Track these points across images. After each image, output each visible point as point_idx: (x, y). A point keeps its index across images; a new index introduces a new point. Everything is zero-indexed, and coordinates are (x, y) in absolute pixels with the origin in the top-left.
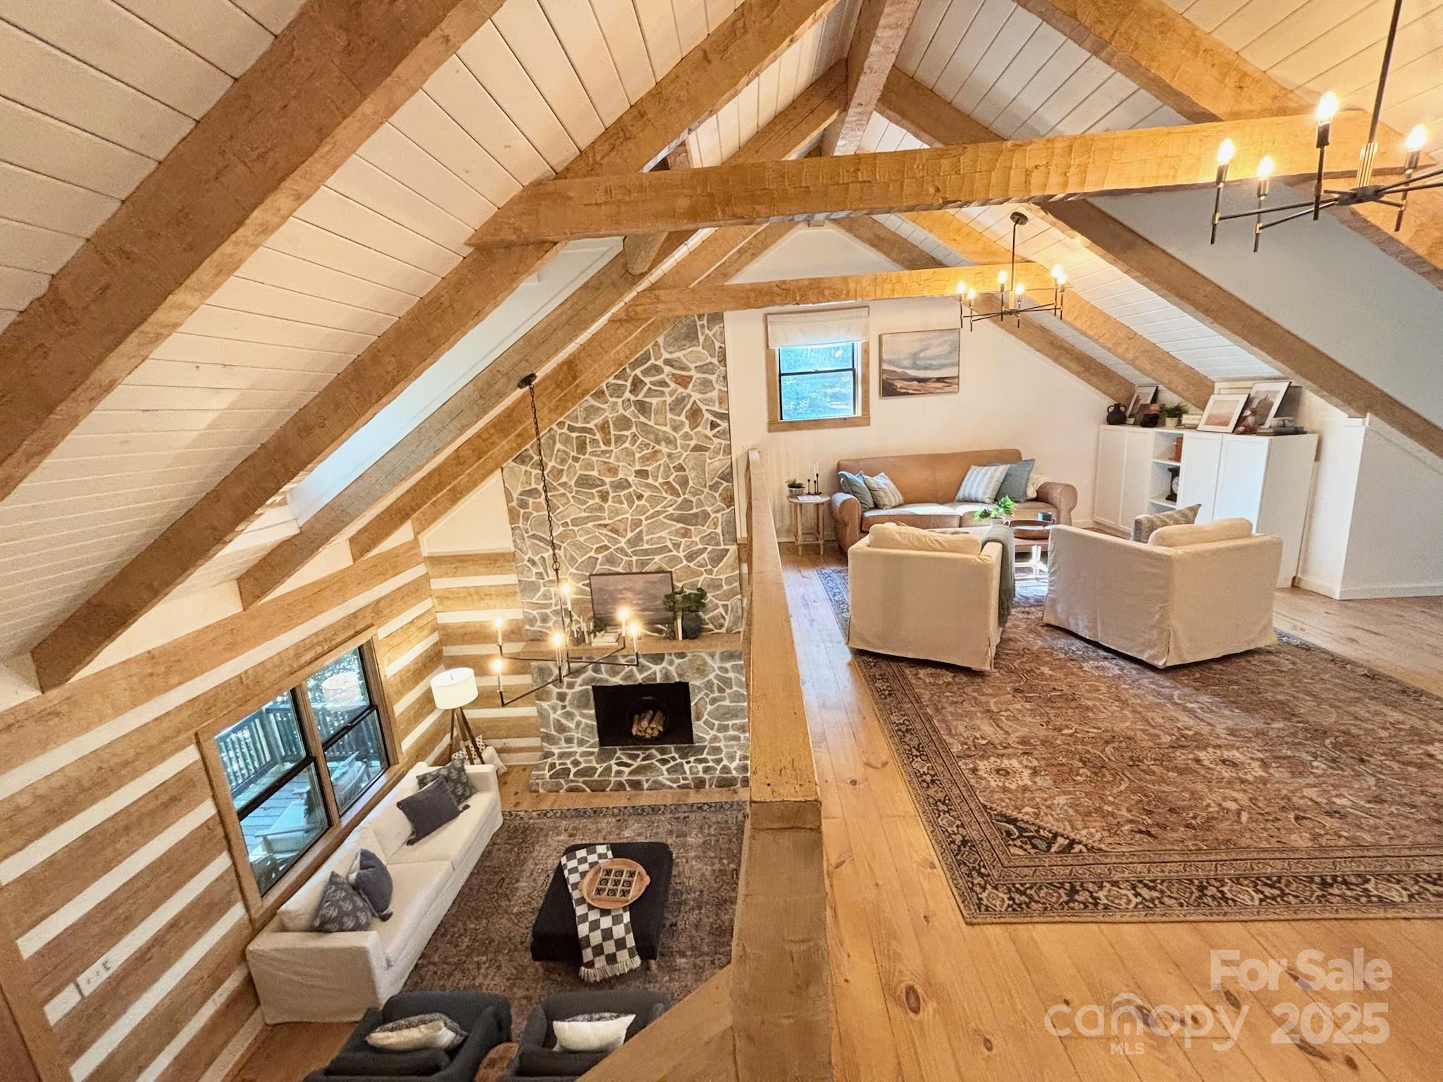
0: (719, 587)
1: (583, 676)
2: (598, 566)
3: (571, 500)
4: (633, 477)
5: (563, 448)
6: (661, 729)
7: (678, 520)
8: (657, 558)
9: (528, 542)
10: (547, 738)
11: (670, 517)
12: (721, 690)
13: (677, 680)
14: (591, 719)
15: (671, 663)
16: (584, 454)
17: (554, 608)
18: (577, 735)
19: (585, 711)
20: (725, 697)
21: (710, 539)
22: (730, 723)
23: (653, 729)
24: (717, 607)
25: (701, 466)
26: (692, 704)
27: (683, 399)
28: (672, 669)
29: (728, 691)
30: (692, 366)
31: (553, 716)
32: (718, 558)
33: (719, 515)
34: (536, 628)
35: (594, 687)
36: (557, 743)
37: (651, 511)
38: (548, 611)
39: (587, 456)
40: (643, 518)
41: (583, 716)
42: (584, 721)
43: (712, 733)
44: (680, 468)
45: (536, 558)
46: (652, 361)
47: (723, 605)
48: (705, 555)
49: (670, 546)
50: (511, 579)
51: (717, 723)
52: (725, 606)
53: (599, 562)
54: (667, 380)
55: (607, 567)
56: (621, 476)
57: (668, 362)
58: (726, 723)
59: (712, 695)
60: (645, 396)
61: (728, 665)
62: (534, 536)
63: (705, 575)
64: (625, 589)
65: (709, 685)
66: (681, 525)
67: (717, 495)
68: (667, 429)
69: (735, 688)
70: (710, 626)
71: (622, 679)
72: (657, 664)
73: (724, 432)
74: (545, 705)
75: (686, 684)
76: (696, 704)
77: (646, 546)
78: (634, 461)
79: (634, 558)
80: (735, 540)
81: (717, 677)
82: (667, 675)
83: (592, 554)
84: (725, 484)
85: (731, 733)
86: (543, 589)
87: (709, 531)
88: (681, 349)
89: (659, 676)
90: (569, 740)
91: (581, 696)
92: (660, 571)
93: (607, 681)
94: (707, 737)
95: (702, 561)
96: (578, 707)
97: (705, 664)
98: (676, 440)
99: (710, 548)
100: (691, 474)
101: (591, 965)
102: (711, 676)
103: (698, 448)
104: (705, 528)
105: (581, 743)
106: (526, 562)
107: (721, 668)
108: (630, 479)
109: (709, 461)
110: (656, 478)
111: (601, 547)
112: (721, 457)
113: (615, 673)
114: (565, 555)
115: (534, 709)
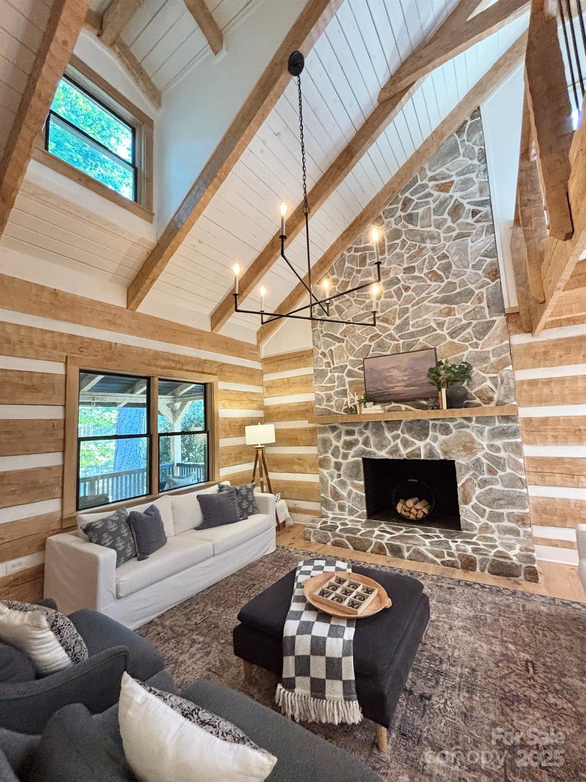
0: (485, 359)
1: (355, 449)
2: (371, 352)
3: (354, 303)
4: (402, 274)
5: (350, 265)
6: (426, 512)
7: (443, 301)
8: (421, 339)
9: (322, 339)
10: (325, 503)
11: (436, 301)
12: (491, 471)
13: (442, 458)
14: (361, 490)
15: (435, 439)
16: (364, 266)
17: (336, 389)
18: (348, 504)
19: (356, 482)
20: (496, 480)
21: (475, 313)
22: (505, 511)
23: (417, 510)
24: (484, 380)
25: (463, 251)
26: (459, 485)
27: (446, 200)
28: (436, 445)
29: (500, 473)
30: (453, 173)
31: (331, 483)
32: (483, 330)
33: (484, 290)
34: (323, 407)
35: (364, 459)
36: (331, 509)
37: (417, 298)
38: (332, 392)
39: (366, 267)
40: (409, 306)
41: (354, 486)
42: (355, 491)
43: (483, 520)
44: (445, 256)
45: (326, 352)
46: (419, 182)
47: (491, 378)
48: (469, 330)
49: (435, 326)
50: (309, 371)
51: (488, 510)
52: (493, 379)
53: (372, 348)
54: (432, 192)
55: (378, 352)
56: (392, 275)
57: (433, 179)
58: (500, 511)
59: (481, 477)
60: (412, 210)
61: (499, 443)
62: (327, 335)
63: (470, 349)
64: (393, 368)
65: (477, 464)
66: (445, 305)
67: (480, 272)
68: (432, 229)
69: (508, 470)
70: (478, 401)
71: (388, 453)
72: (421, 440)
73: (486, 216)
74: (325, 472)
75: (452, 463)
76: (463, 485)
77: (412, 330)
78: (403, 261)
79: (401, 341)
80: (503, 310)
81: (487, 456)
82: (431, 451)
83: (367, 343)
84: (489, 260)
85: (506, 523)
86: (329, 375)
87: (473, 307)
88: (444, 164)
89: (423, 452)
90: (342, 508)
91: (353, 467)
92: (425, 348)
93: (375, 454)
94: (477, 525)
95: (467, 336)
96: (350, 476)
97: (473, 441)
98: (439, 234)
99: (474, 322)
100: (454, 259)
101: (290, 685)
102: (480, 455)
103: (460, 236)
104: (469, 304)
105: (352, 512)
106: (319, 355)
107: (491, 446)
108: (399, 277)
109: (470, 244)
110: (421, 270)
111: (373, 336)
112: (483, 237)
113: (381, 447)
114: (347, 346)
115: (318, 476)
